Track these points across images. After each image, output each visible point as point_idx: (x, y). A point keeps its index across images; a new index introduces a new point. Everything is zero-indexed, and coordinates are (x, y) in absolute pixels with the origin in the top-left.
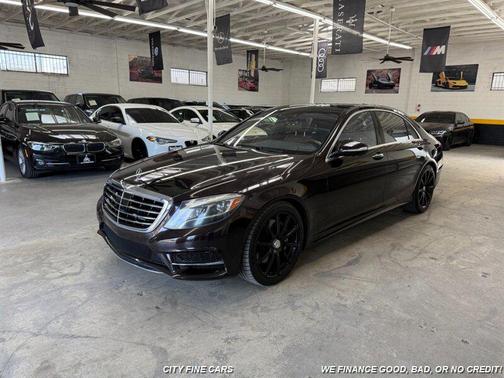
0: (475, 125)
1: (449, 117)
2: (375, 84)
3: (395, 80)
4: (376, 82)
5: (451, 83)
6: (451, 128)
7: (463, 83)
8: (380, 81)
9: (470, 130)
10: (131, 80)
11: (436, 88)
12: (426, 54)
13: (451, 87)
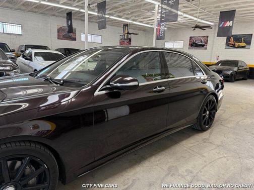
0: (250, 68)
1: (235, 63)
2: (194, 44)
3: (205, 42)
4: (194, 43)
5: (237, 44)
6: (236, 69)
7: (243, 44)
8: (197, 42)
9: (247, 71)
10: (58, 39)
11: (228, 47)
12: (221, 26)
13: (236, 46)
